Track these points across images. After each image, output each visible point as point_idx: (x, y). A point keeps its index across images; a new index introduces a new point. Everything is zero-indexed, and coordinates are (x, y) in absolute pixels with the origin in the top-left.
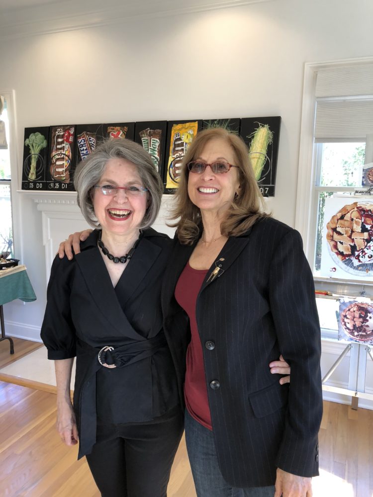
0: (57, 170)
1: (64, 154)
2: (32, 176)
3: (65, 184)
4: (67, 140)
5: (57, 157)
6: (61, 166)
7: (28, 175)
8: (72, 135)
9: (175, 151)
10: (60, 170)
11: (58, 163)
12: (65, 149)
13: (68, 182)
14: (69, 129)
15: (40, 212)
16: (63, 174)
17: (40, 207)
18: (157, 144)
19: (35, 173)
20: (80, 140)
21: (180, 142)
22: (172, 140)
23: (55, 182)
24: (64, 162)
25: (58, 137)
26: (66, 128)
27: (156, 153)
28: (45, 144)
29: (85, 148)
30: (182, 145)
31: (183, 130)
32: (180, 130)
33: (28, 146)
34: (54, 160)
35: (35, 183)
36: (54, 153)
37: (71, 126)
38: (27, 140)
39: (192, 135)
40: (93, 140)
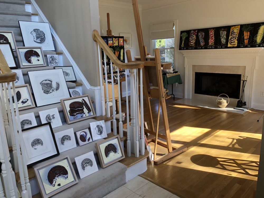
0: (191, 43)
2: (183, 46)
4: (195, 34)
6: (193, 42)
7: (181, 46)
9: (231, 35)
11: (191, 41)
12: (194, 37)
13: (194, 47)
14: (196, 31)
15: (184, 57)
16: (193, 45)
18: (225, 33)
19: (183, 45)
20: (199, 34)
21: (233, 32)
22: (231, 32)
23: (190, 47)
24: (194, 41)
25: (192, 33)
26: (194, 30)
27: (225, 36)
28: (187, 36)
29: (200, 36)
30: (234, 33)
31: (235, 28)
33: (182, 37)
34: (190, 40)
35: (183, 48)
36: (190, 38)
38: (181, 35)
39: (238, 30)
40: (203, 34)
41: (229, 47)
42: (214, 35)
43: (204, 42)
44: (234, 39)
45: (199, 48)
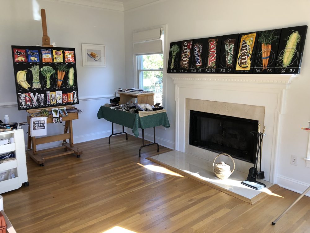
0: (183, 63)
1: (187, 55)
2: (172, 67)
3: (186, 70)
4: (189, 48)
5: (184, 56)
6: (185, 61)
7: (170, 66)
8: (191, 45)
9: (242, 50)
10: (185, 63)
11: (184, 59)
12: (188, 52)
13: (188, 69)
14: (190, 42)
15: (175, 84)
16: (186, 65)
17: (175, 82)
18: (233, 47)
19: (173, 65)
20: (195, 47)
21: (245, 45)
22: (241, 44)
23: (182, 69)
24: (186, 59)
25: (185, 46)
26: (188, 41)
27: (232, 51)
28: (178, 50)
29: (197, 51)
31: (248, 38)
32: (246, 38)
33: (171, 51)
34: (182, 58)
35: (173, 69)
36: (182, 55)
37: (191, 40)
38: (171, 49)
39: (252, 41)
40: (201, 47)
41: (238, 71)
42: (216, 49)
43: (201, 60)
44: (246, 57)
45: (194, 70)
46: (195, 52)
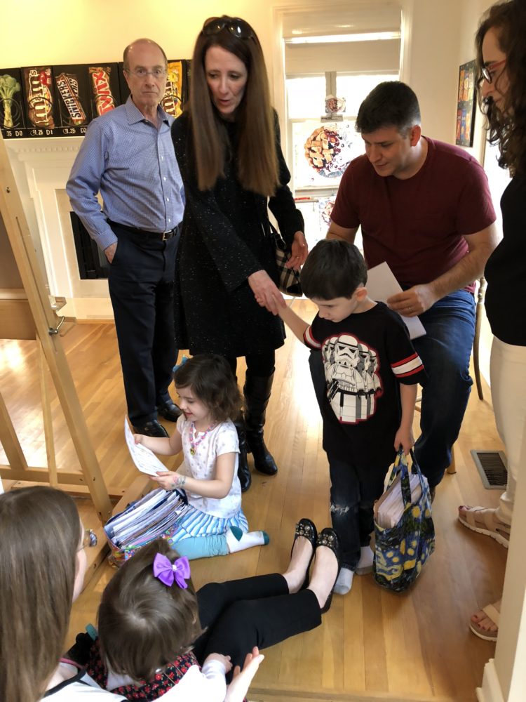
0: (38, 115)
1: (43, 98)
2: (8, 123)
3: (50, 130)
4: (45, 82)
5: (35, 101)
6: (43, 111)
7: (3, 122)
8: (49, 77)
10: (42, 115)
11: (38, 108)
12: (44, 93)
13: (53, 127)
14: (44, 70)
15: (22, 162)
16: (45, 119)
17: (20, 157)
19: (11, 119)
20: (59, 82)
23: (38, 128)
24: (45, 106)
25: (33, 79)
26: (41, 69)
28: (17, 87)
29: (66, 91)
34: (32, 104)
35: (13, 130)
36: (31, 97)
37: (47, 67)
39: (178, 75)
40: (74, 82)
42: (111, 88)
43: (80, 110)
44: (173, 103)
45: (69, 131)
46: (63, 91)
